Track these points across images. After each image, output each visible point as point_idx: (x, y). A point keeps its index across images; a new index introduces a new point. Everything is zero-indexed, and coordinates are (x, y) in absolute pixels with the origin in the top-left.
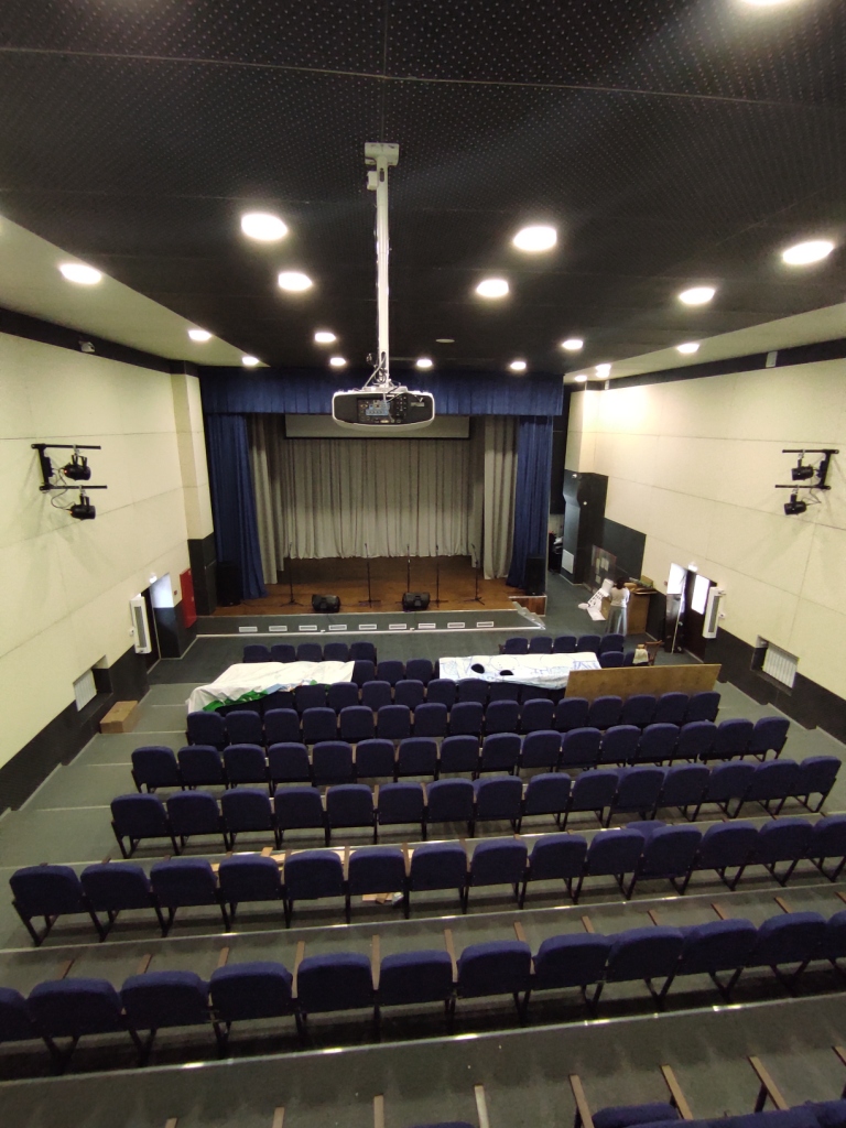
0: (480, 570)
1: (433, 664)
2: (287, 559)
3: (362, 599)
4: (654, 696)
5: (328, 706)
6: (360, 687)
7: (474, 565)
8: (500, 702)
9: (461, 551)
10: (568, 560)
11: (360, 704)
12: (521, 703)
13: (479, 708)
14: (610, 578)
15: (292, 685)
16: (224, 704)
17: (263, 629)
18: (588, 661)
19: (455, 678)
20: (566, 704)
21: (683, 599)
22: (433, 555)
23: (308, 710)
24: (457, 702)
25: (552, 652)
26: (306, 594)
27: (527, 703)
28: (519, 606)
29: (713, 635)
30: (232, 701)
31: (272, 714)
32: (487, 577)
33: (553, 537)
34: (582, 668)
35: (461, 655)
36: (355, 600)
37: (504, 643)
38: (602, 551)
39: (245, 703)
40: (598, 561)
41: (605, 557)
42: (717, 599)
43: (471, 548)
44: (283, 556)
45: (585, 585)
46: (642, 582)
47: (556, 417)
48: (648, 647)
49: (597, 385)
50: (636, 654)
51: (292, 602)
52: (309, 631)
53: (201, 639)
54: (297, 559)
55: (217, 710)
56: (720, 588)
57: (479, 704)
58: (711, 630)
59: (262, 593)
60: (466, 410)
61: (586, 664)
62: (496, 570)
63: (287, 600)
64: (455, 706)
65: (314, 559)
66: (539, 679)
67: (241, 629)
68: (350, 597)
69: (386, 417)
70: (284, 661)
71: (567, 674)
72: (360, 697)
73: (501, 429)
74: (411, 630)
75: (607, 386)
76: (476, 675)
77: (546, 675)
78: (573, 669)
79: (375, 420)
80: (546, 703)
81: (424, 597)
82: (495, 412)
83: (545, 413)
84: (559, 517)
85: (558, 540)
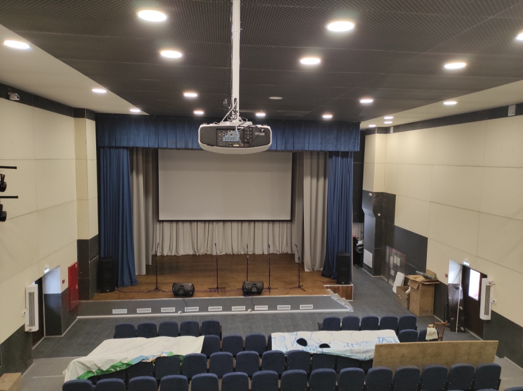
0: (301, 265)
1: (267, 339)
2: (155, 256)
3: (211, 287)
4: (445, 367)
5: (181, 373)
6: (208, 357)
7: (297, 260)
8: (321, 370)
9: (286, 250)
10: (368, 258)
11: (208, 371)
12: (338, 372)
13: (304, 375)
14: (402, 272)
15: (153, 356)
16: (96, 374)
17: (132, 310)
18: (389, 336)
19: (284, 350)
20: (375, 372)
21: (461, 288)
22: (266, 253)
23: (165, 378)
24: (286, 369)
25: (360, 329)
26: (168, 282)
27: (343, 370)
28: (332, 292)
29: (488, 318)
30: (102, 371)
31: (134, 381)
32: (306, 270)
33: (355, 240)
34: (385, 342)
35: (288, 331)
36: (206, 287)
37: (321, 322)
38: (394, 251)
39: (113, 373)
40: (392, 258)
41: (397, 255)
42: (488, 288)
43: (294, 247)
44: (152, 253)
45: (382, 276)
46: (427, 274)
47: (355, 152)
48: (437, 327)
49: (385, 130)
50: (428, 332)
51: (157, 289)
52: (169, 312)
53: (80, 320)
54: (162, 256)
55: (90, 379)
56: (490, 279)
57: (304, 372)
58: (486, 313)
59: (133, 282)
60: (290, 147)
61: (388, 339)
62: (313, 265)
63: (153, 287)
64: (284, 373)
65: (175, 255)
66: (351, 351)
67: (114, 311)
68: (202, 284)
69: (237, 143)
70: (148, 336)
71: (374, 348)
72: (208, 367)
73: (315, 161)
74: (249, 312)
75: (392, 130)
76: (300, 348)
77: (356, 348)
78: (378, 343)
79: (230, 145)
80: (358, 372)
81: (259, 285)
82: (310, 149)
83: (347, 150)
84: (360, 224)
85: (360, 243)
